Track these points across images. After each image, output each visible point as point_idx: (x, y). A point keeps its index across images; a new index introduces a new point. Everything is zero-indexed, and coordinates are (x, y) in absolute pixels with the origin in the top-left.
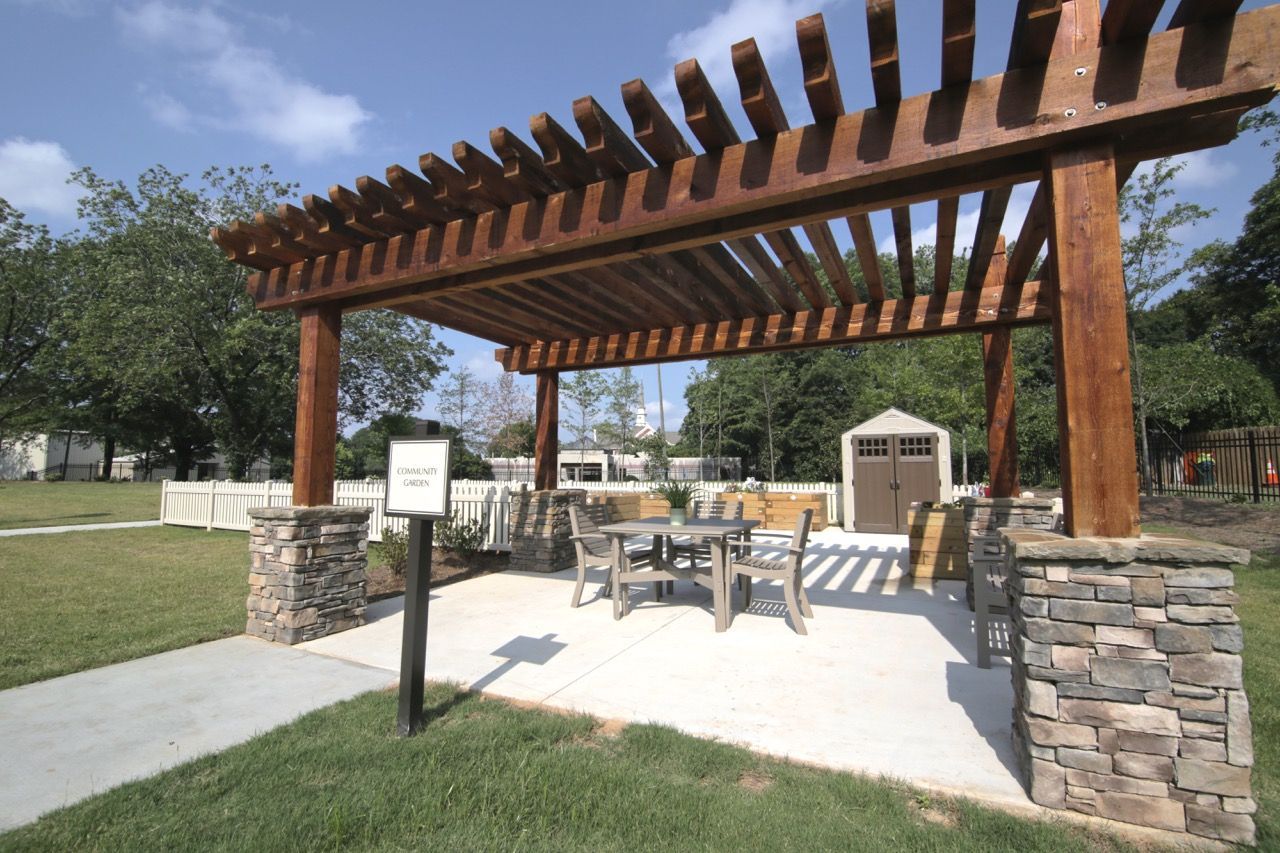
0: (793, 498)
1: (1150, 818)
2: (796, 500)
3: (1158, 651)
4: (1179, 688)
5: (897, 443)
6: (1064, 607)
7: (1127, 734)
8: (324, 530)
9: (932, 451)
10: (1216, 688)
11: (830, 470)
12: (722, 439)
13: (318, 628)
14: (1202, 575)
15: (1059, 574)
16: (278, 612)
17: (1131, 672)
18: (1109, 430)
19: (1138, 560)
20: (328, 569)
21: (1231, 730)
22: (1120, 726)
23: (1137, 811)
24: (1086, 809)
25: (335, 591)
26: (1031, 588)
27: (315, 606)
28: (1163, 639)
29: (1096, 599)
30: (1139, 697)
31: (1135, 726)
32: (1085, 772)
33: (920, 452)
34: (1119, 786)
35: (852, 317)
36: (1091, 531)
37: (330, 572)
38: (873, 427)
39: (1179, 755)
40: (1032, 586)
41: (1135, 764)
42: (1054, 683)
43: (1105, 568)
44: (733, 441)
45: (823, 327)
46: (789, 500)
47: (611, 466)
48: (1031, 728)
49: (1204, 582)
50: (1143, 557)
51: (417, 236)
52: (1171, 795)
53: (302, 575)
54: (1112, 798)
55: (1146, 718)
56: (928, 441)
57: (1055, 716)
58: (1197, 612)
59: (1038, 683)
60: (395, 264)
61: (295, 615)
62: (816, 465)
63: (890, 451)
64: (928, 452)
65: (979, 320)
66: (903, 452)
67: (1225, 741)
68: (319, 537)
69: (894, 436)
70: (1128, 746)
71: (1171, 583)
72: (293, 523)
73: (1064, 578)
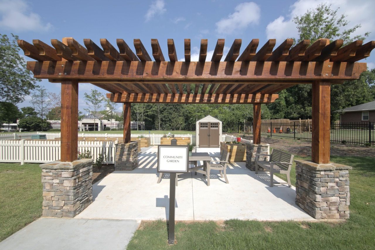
0: (183, 139)
1: (334, 217)
2: (184, 139)
3: (337, 186)
4: (341, 193)
5: (210, 124)
6: (323, 179)
7: (331, 203)
8: (81, 171)
9: (218, 127)
10: (345, 192)
11: (174, 127)
12: (143, 117)
13: (81, 208)
14: (344, 172)
15: (322, 173)
16: (64, 206)
17: (333, 191)
18: (326, 142)
19: (336, 169)
20: (82, 185)
21: (347, 199)
22: (331, 201)
23: (332, 217)
24: (325, 218)
25: (84, 193)
26: (318, 176)
27: (79, 200)
28: (339, 184)
29: (328, 177)
30: (333, 195)
31: (333, 201)
32: (325, 211)
33: (215, 127)
34: (330, 213)
35: (227, 97)
36: (322, 162)
37: (83, 186)
38: (205, 120)
39: (339, 205)
40: (318, 175)
41: (333, 208)
42: (320, 195)
43: (330, 171)
44: (147, 118)
45: (219, 99)
46: (182, 139)
47: (101, 124)
48: (316, 204)
49: (345, 173)
50: (337, 169)
51: (131, 63)
52: (338, 213)
53: (75, 190)
54: (329, 215)
55: (335, 199)
56: (217, 124)
57: (321, 201)
58: (344, 179)
59: (318, 195)
60: (120, 72)
61: (74, 206)
62: (170, 125)
63: (208, 127)
64: (217, 127)
65: (255, 102)
66: (211, 127)
67: (346, 201)
68: (80, 174)
69: (209, 122)
70: (331, 205)
71: (340, 173)
72: (72, 170)
73: (323, 174)
